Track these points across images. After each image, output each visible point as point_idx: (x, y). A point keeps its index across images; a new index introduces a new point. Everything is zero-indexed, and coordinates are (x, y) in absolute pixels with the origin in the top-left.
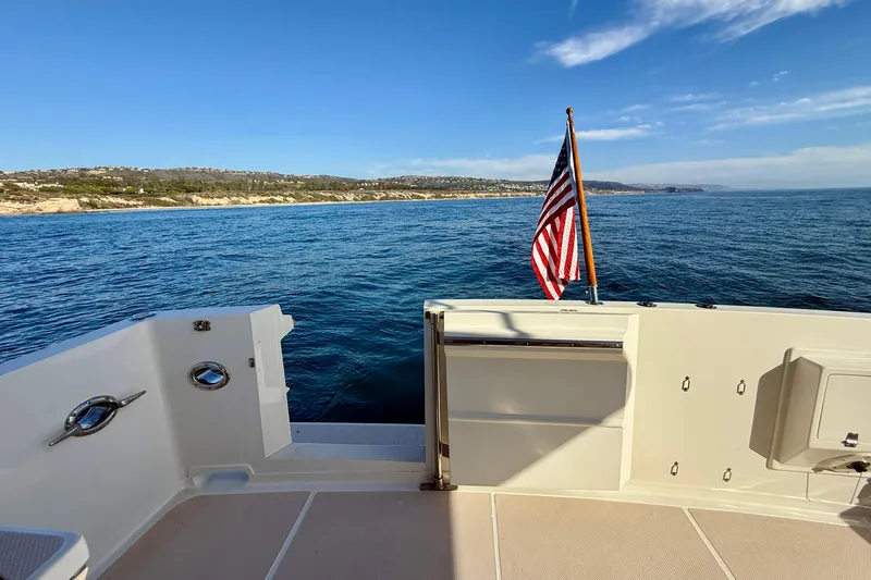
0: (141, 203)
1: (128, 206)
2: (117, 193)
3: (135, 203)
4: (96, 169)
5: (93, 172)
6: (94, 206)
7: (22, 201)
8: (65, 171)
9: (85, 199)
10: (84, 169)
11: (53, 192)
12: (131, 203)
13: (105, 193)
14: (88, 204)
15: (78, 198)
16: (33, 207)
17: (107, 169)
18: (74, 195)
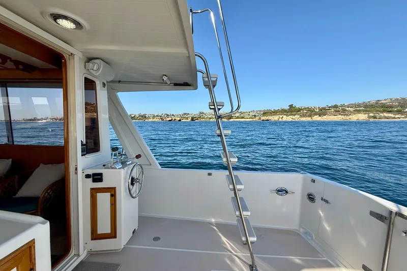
0: (403, 116)
1: (394, 118)
2: (391, 111)
3: (399, 116)
4: (385, 100)
5: (383, 102)
6: (375, 117)
7: (344, 115)
8: (369, 102)
9: (371, 115)
10: (379, 101)
11: (359, 111)
12: (397, 116)
13: (384, 111)
14: (372, 117)
15: (368, 114)
16: (348, 118)
17: (391, 99)
18: (367, 113)
